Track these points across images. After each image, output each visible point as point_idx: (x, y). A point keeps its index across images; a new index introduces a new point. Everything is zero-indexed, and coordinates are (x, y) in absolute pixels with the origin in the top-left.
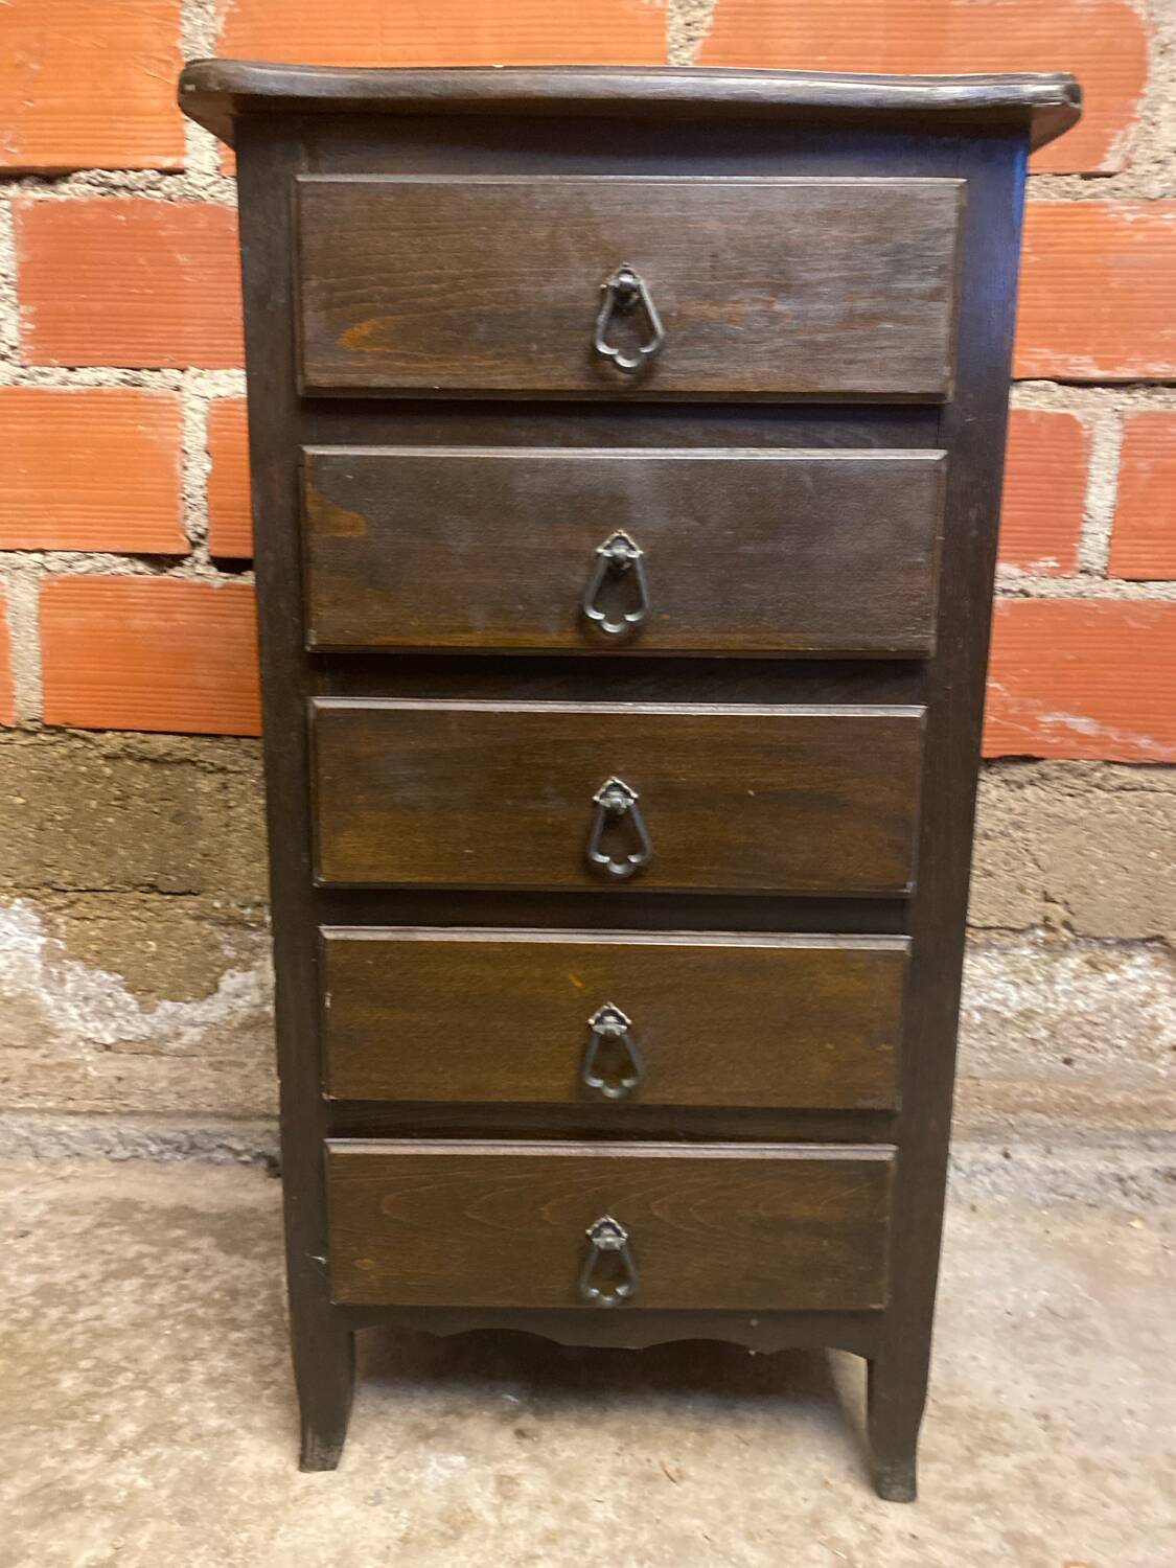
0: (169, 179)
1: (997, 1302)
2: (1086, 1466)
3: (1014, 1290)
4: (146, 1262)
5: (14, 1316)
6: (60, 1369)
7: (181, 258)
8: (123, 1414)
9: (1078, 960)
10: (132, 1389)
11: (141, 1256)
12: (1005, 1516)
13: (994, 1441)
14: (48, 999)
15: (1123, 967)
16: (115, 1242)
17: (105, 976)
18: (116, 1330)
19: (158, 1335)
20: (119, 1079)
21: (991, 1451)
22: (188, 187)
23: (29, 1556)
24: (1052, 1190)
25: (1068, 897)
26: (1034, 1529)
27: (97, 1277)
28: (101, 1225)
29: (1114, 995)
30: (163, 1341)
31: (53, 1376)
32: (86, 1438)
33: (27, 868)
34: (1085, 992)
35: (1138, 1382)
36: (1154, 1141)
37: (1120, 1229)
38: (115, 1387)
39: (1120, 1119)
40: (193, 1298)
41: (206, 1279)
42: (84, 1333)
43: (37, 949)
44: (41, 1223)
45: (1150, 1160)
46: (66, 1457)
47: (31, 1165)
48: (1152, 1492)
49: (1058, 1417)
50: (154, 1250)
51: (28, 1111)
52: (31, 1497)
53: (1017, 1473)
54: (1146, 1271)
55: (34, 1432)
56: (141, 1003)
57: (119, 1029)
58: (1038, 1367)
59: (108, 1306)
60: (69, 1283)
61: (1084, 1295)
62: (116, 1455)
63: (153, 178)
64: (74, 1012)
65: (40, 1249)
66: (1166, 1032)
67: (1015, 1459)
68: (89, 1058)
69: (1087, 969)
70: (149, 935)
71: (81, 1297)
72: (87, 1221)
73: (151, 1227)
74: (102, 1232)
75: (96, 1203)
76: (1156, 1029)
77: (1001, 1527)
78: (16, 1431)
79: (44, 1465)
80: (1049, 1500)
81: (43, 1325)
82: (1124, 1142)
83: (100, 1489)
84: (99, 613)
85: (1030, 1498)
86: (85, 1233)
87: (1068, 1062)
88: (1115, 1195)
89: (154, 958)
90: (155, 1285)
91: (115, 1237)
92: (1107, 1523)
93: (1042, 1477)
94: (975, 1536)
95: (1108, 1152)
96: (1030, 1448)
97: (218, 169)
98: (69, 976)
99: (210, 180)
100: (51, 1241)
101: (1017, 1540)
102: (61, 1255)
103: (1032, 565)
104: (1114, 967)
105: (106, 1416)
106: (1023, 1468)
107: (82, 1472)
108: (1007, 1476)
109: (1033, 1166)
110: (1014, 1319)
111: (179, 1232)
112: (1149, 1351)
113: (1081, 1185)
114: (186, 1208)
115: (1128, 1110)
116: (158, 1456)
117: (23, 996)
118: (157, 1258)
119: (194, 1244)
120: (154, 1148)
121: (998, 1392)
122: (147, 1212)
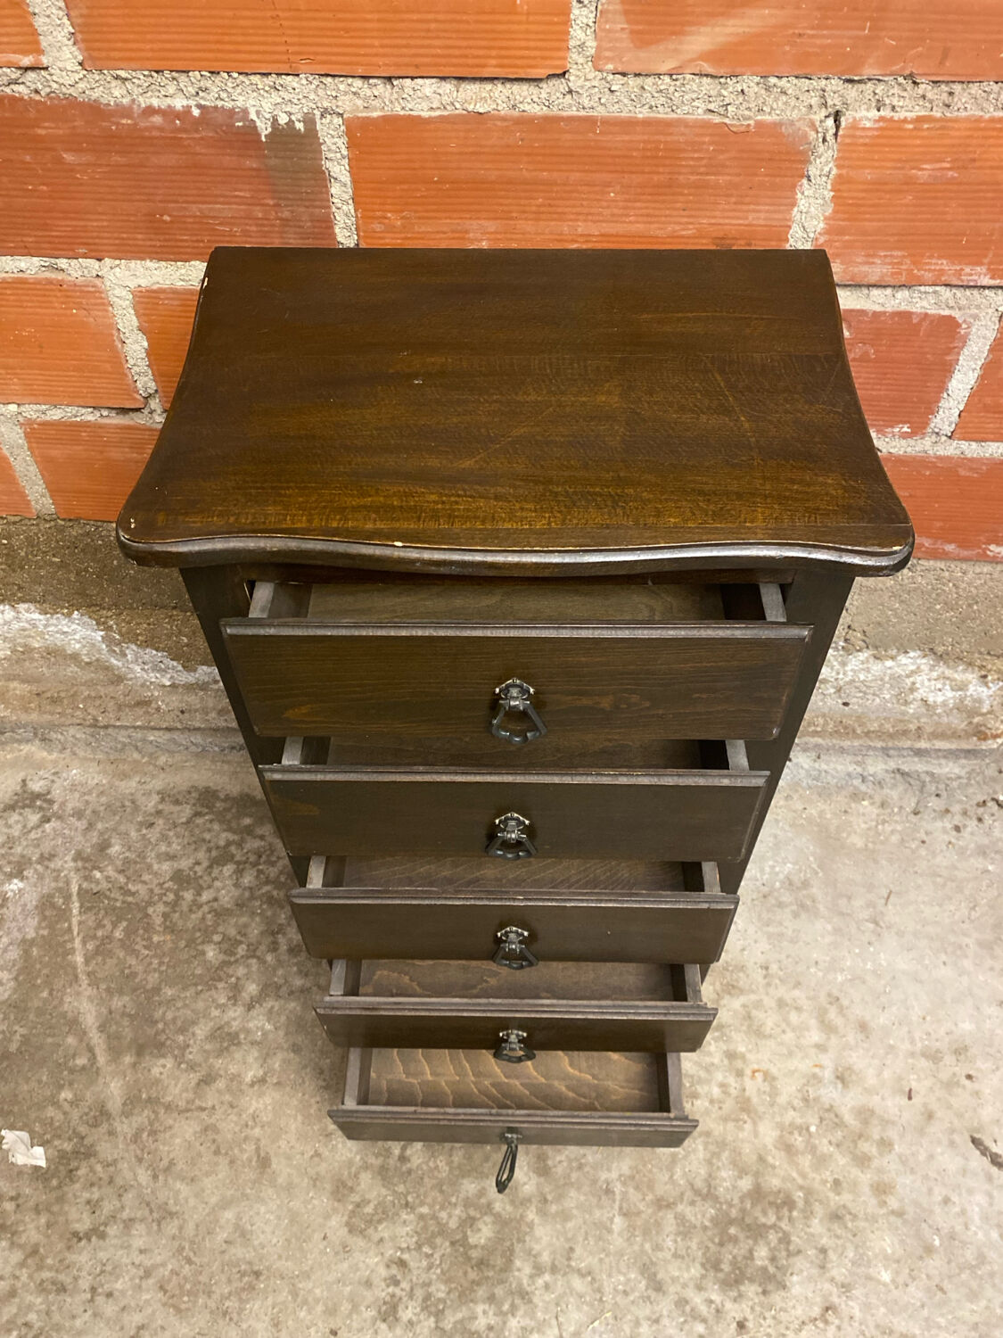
0: (31, 75)
1: (758, 875)
2: (781, 1003)
3: (771, 863)
4: (233, 849)
5: (165, 899)
6: (203, 943)
7: (69, 157)
8: (248, 976)
9: (866, 655)
10: (248, 957)
11: (229, 844)
12: (729, 1040)
13: (733, 986)
14: (115, 662)
15: (899, 658)
16: (209, 830)
17: (154, 652)
18: (228, 910)
19: (253, 913)
20: (182, 712)
21: (730, 994)
22: (55, 86)
23: (221, 1076)
24: (816, 779)
25: (865, 629)
26: (742, 1049)
27: (206, 864)
28: (197, 814)
29: (889, 671)
30: (258, 919)
31: (200, 948)
32: (231, 994)
33: (76, 596)
34: (868, 670)
35: (828, 939)
36: (892, 752)
37: (853, 805)
38: (238, 956)
39: (872, 741)
40: (267, 882)
41: (273, 864)
42: (209, 912)
43: (100, 639)
44: (159, 813)
45: (886, 764)
46: (223, 1008)
47: (136, 755)
48: (813, 1022)
49: (774, 968)
50: (236, 838)
51: (126, 728)
52: (212, 1037)
53: (741, 1009)
54: (860, 843)
55: (201, 991)
56: (184, 667)
57: (172, 677)
58: (771, 929)
59: (218, 890)
60: (191, 869)
61: (814, 866)
62: (250, 1007)
63: (13, 76)
64: (138, 669)
65: (164, 838)
66: (921, 691)
67: (743, 999)
68: (156, 694)
69: (871, 660)
70: (180, 633)
71: (201, 882)
72: (187, 811)
73: (229, 816)
74: (199, 821)
75: (189, 792)
76: (912, 690)
77: (725, 1048)
78: (192, 990)
79: (213, 1015)
80: (755, 1028)
81: (184, 906)
82: (871, 753)
83: (248, 1032)
84: (81, 447)
85: (744, 1028)
86: (188, 822)
87: (846, 704)
88: (857, 782)
89: (187, 645)
90: (243, 870)
91: (208, 825)
92: (782, 1044)
93: (754, 1013)
94: (710, 1054)
95: (859, 758)
96: (753, 992)
97: (80, 64)
98: (127, 652)
99: (77, 77)
100: (169, 830)
101: (731, 1056)
102: (179, 844)
103: (889, 430)
104: (893, 658)
105: (238, 979)
106: (744, 1006)
107: (234, 1019)
108: (735, 1012)
109: (806, 766)
110: (765, 890)
111: (247, 821)
112: (842, 914)
113: (833, 777)
114: (248, 795)
115: (880, 734)
116: (272, 1007)
117: (98, 660)
118: (240, 845)
119: (259, 831)
120: (216, 749)
121: (743, 950)
122: (222, 800)
